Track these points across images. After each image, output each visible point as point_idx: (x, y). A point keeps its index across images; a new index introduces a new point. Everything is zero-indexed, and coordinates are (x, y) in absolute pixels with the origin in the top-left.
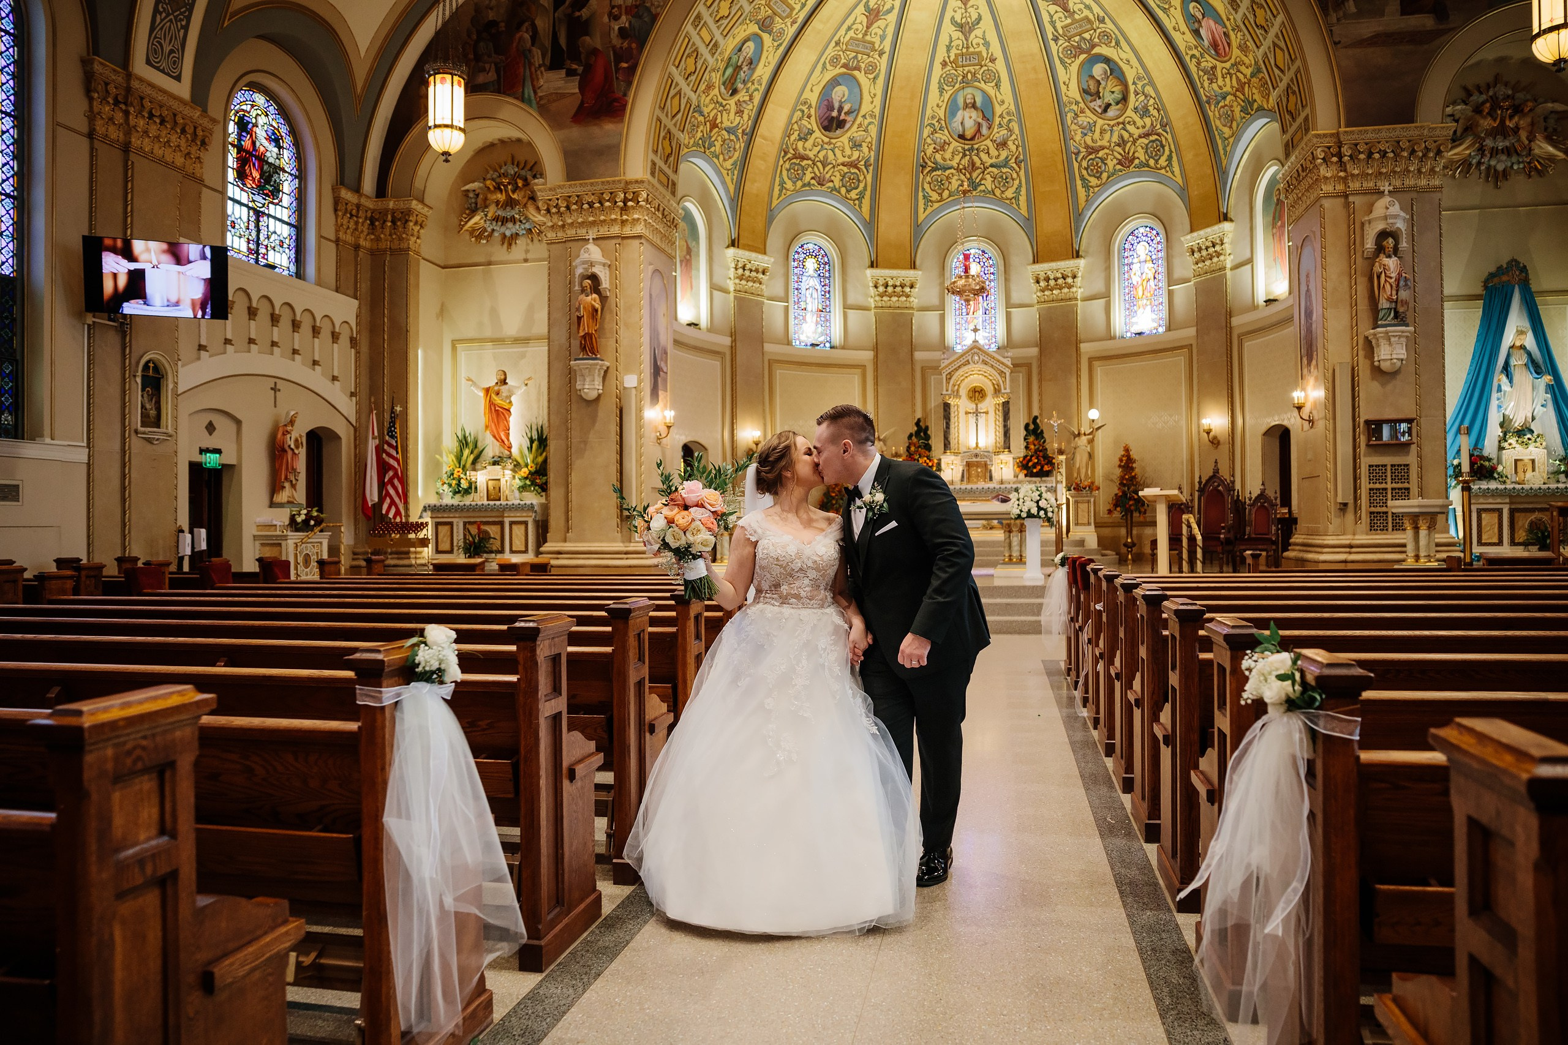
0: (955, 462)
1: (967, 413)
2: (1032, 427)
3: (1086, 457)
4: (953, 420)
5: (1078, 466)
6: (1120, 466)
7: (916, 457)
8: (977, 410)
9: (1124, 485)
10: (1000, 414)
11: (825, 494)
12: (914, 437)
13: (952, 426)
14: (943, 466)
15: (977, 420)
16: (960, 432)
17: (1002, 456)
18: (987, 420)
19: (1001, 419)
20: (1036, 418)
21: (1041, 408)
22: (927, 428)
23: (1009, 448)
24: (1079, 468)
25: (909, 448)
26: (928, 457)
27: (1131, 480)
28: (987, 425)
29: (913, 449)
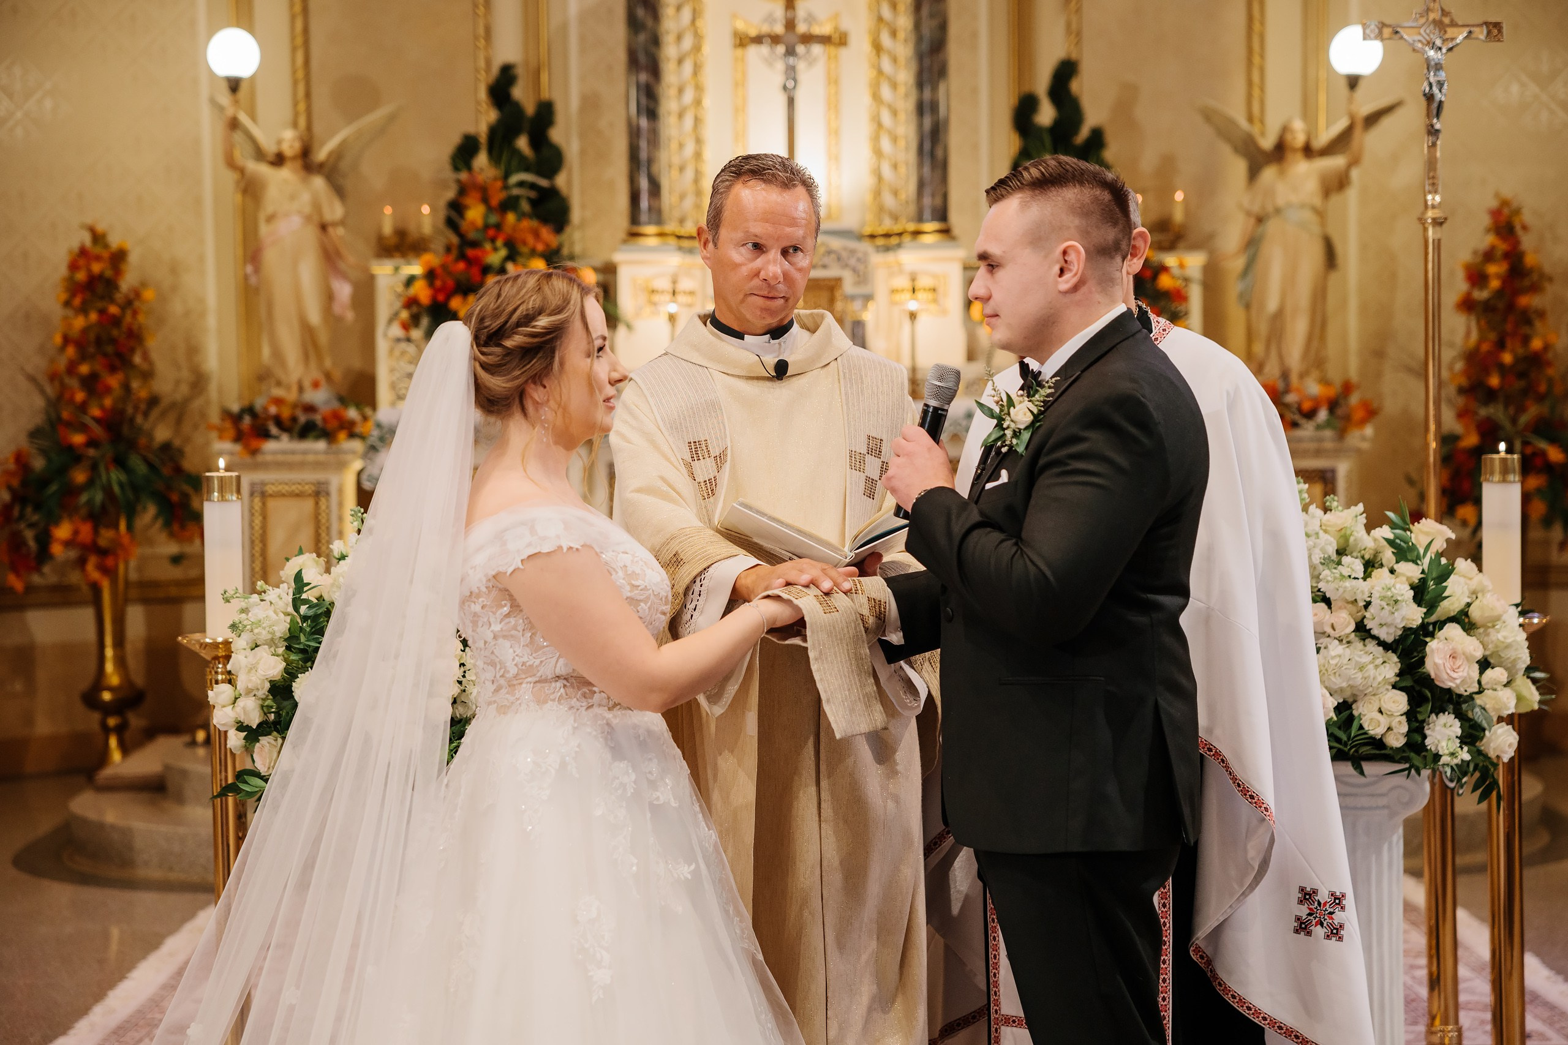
0: (685, 284)
1: (743, 41)
2: (1046, 115)
3: (1311, 258)
4: (672, 75)
5: (1272, 305)
6: (1467, 305)
7: (495, 258)
8: (790, 25)
9: (1490, 396)
10: (904, 50)
11: (35, 434)
12: (482, 160)
13: (669, 105)
14: (627, 300)
15: (791, 72)
16: (709, 132)
17: (910, 258)
18: (833, 81)
19: (906, 76)
20: (1066, 71)
21: (1075, 34)
22: (546, 113)
23: (942, 214)
24: (1279, 316)
25: (456, 207)
26: (552, 257)
27: (1522, 375)
28: (834, 105)
29: (475, 214)
